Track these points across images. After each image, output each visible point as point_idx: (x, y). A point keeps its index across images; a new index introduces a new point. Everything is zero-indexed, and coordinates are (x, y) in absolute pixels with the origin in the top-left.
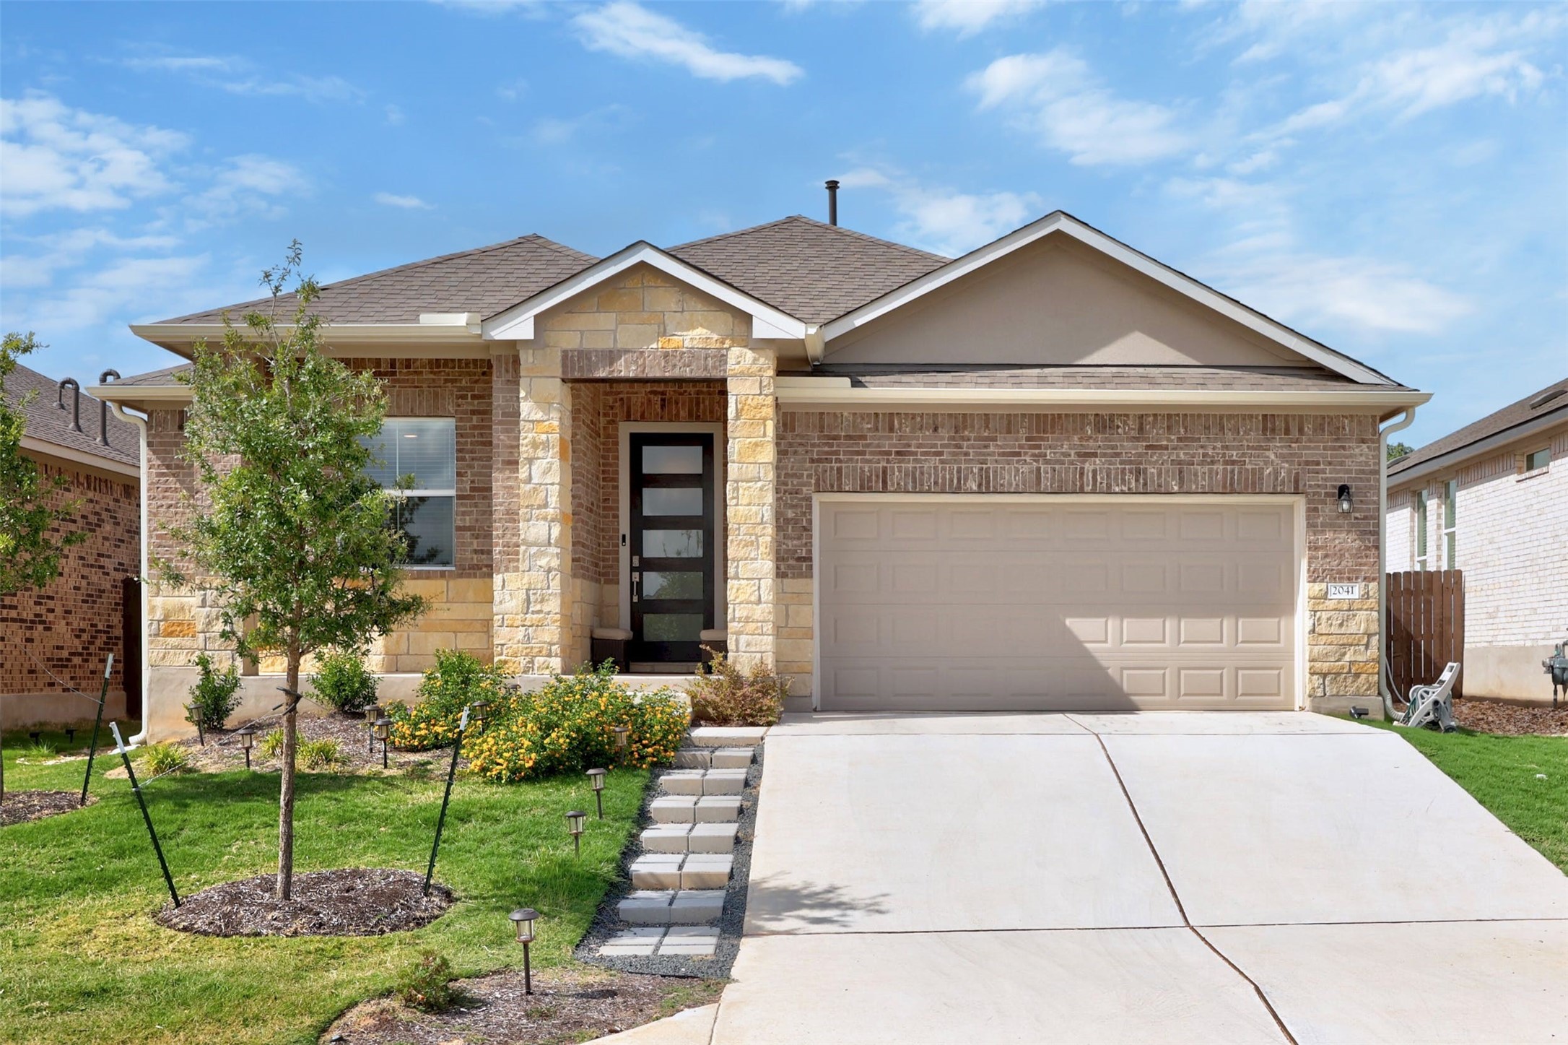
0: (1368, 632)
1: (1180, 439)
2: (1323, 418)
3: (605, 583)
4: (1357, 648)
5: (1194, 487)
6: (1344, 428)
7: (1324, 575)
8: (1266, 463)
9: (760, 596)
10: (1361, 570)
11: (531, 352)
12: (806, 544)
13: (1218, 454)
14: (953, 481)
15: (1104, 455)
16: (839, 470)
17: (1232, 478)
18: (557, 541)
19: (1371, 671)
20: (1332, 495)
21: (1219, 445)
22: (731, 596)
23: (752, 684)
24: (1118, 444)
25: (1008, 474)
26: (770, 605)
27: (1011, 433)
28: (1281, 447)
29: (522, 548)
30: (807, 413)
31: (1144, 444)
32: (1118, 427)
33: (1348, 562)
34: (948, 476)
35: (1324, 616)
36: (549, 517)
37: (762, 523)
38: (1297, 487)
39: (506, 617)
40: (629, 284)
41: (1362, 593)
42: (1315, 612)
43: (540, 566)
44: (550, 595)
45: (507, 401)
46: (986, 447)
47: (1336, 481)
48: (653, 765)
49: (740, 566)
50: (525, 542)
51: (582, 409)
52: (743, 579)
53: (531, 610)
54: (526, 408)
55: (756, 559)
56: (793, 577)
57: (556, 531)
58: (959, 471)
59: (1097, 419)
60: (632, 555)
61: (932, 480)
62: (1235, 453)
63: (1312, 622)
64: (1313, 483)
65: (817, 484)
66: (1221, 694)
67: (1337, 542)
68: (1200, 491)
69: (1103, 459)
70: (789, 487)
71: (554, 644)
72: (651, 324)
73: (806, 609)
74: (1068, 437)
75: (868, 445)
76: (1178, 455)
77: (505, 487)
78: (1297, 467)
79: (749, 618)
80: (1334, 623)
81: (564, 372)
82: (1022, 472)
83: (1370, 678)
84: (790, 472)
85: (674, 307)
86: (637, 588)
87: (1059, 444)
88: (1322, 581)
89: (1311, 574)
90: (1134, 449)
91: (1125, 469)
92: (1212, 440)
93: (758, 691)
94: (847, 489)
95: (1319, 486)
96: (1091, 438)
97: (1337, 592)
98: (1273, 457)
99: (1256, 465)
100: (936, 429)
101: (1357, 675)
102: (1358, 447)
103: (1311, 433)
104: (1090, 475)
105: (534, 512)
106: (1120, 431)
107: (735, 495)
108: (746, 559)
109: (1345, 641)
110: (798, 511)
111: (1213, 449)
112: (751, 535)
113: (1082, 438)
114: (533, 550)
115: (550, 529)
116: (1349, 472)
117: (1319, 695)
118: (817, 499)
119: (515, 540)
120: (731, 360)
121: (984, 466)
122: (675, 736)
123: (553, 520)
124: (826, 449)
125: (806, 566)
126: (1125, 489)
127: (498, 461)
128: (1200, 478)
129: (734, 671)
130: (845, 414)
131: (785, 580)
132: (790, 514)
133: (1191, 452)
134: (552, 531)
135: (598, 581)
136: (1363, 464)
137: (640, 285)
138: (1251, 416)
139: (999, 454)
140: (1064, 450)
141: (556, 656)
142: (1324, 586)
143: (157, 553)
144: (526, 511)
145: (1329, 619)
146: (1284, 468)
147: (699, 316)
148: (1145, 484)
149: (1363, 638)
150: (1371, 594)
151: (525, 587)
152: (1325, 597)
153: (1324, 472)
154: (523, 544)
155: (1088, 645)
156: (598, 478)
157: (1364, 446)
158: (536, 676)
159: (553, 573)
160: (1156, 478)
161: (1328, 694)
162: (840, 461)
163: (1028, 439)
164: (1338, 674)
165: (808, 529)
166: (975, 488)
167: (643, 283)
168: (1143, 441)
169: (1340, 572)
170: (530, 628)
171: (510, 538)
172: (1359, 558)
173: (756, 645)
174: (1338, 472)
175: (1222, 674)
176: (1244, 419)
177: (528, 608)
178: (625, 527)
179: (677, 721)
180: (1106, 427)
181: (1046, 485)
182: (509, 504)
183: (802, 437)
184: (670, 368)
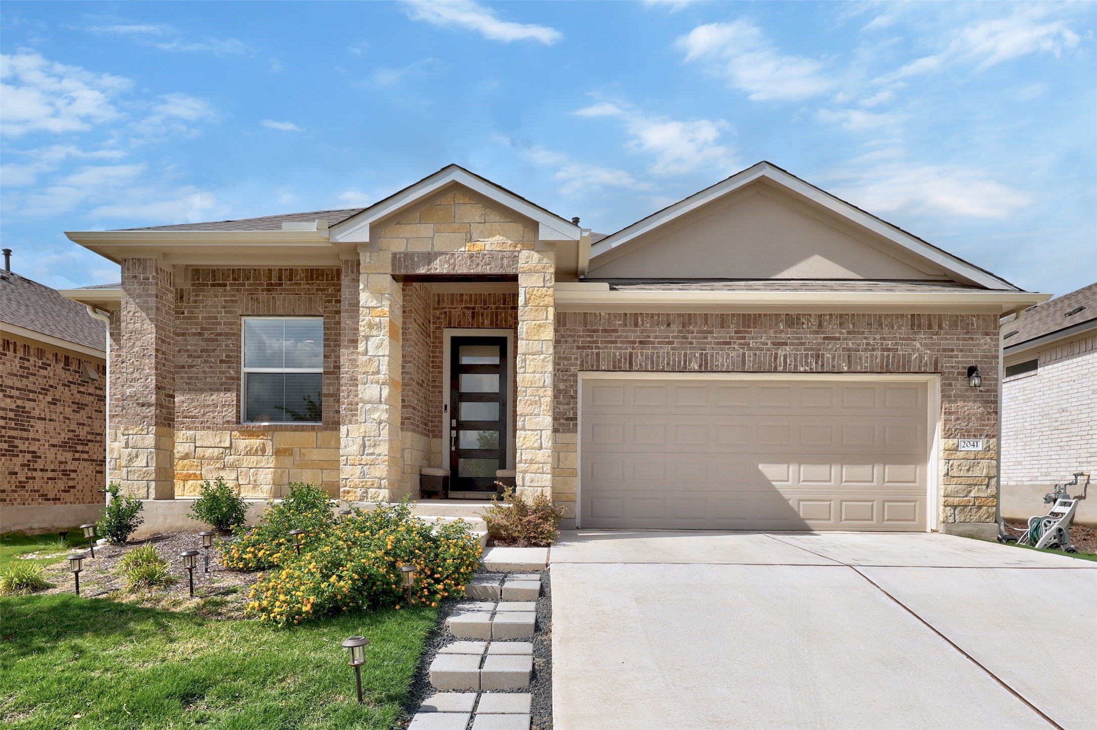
0: (989, 476)
1: (849, 333)
2: (957, 317)
3: (432, 437)
4: (980, 487)
5: (859, 368)
6: (972, 324)
7: (956, 433)
8: (913, 350)
9: (541, 443)
10: (983, 430)
11: (368, 254)
12: (573, 408)
13: (877, 343)
14: (680, 363)
15: (793, 344)
16: (598, 354)
17: (888, 361)
18: (386, 400)
19: (990, 504)
20: (962, 374)
21: (878, 336)
22: (519, 442)
23: (535, 512)
24: (803, 336)
25: (721, 358)
26: (549, 450)
27: (724, 328)
28: (925, 338)
29: (360, 405)
30: (575, 313)
31: (823, 336)
32: (803, 323)
33: (974, 424)
34: (677, 359)
35: (956, 463)
36: (380, 381)
37: (544, 387)
38: (936, 368)
39: (349, 458)
40: (444, 201)
41: (985, 446)
42: (949, 460)
43: (374, 419)
44: (380, 441)
45: (352, 295)
46: (705, 338)
47: (966, 363)
48: (444, 599)
49: (527, 420)
50: (362, 400)
51: (413, 311)
52: (529, 430)
53: (366, 452)
54: (364, 298)
55: (539, 415)
56: (563, 432)
57: (386, 391)
58: (685, 355)
59: (787, 317)
60: (451, 419)
61: (666, 362)
62: (890, 343)
63: (946, 468)
64: (948, 365)
65: (582, 364)
66: (872, 520)
67: (966, 408)
68: (863, 370)
69: (792, 347)
70: (562, 367)
71: (384, 479)
72: (460, 233)
73: (573, 455)
74: (766, 331)
75: (619, 337)
76: (847, 345)
77: (350, 360)
78: (936, 353)
79: (534, 460)
80: (963, 469)
81: (393, 270)
82: (732, 357)
83: (990, 510)
84: (562, 355)
85: (478, 219)
86: (456, 441)
87: (759, 336)
88: (954, 437)
89: (946, 432)
90: (815, 340)
91: (808, 354)
92: (873, 333)
93: (540, 518)
94: (603, 368)
95: (953, 367)
96: (782, 331)
97: (965, 445)
98: (918, 345)
99: (905, 351)
100: (669, 325)
101: (980, 507)
102: (983, 338)
103: (948, 328)
104: (782, 359)
105: (369, 377)
106: (804, 326)
107: (523, 365)
108: (531, 415)
109: (972, 482)
110: (568, 384)
111: (874, 339)
112: (535, 396)
113: (776, 331)
114: (368, 406)
115: (381, 391)
116: (977, 356)
117: (950, 521)
118: (582, 376)
119: (356, 399)
120: (522, 260)
121: (704, 352)
122: (467, 569)
123: (383, 384)
124: (589, 339)
125: (573, 424)
126: (808, 369)
127: (344, 340)
128: (863, 361)
129: (521, 501)
130: (603, 314)
131: (557, 434)
132: (562, 386)
133: (858, 342)
134: (382, 392)
135: (426, 435)
136: (987, 351)
137: (452, 203)
138: (902, 315)
139: (715, 344)
140: (763, 340)
141: (385, 488)
142: (956, 441)
143: (115, 411)
144: (363, 376)
145: (959, 465)
146: (927, 354)
147: (497, 226)
148: (823, 366)
149: (985, 479)
150: (991, 447)
151: (361, 435)
152: (956, 449)
153: (957, 356)
154: (361, 402)
155: (774, 483)
156: (428, 365)
157: (988, 337)
158: (369, 503)
159: (384, 424)
160: (831, 361)
161: (957, 521)
162: (599, 348)
163: (736, 332)
164: (965, 506)
165: (574, 398)
166: (697, 368)
167: (454, 201)
168: (821, 334)
169: (968, 431)
170: (365, 467)
171: (353, 398)
172: (982, 420)
173: (538, 481)
174: (968, 357)
175: (873, 504)
176: (897, 318)
177: (364, 451)
178: (447, 400)
179: (469, 553)
180: (794, 324)
181: (749, 366)
182: (353, 373)
183: (571, 330)
184: (474, 266)
